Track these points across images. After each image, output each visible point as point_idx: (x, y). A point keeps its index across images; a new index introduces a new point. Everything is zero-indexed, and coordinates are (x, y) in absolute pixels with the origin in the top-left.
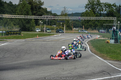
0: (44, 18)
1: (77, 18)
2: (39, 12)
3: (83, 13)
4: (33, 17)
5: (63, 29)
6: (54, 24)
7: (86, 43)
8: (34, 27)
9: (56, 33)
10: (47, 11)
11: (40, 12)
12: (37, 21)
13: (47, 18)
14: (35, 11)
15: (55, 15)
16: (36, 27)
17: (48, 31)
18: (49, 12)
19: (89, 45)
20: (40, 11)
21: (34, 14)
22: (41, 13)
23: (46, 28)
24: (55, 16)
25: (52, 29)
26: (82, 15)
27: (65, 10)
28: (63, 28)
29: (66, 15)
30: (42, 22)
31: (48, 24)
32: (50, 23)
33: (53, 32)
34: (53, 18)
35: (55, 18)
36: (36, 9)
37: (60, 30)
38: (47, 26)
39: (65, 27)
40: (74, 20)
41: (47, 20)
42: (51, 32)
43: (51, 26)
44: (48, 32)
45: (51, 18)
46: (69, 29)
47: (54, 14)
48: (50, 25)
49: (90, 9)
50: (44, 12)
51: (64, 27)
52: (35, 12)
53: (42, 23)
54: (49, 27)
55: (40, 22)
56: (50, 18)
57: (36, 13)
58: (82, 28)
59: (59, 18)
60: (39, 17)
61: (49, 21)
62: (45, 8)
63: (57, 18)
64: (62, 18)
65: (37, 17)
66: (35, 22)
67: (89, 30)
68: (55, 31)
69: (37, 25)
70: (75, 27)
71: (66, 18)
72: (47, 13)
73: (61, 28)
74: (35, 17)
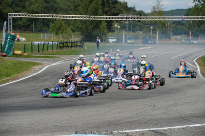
0: (122, 18)
1: (178, 18)
2: (113, 9)
3: (190, 9)
4: (104, 18)
5: (155, 38)
6: (138, 28)
7: (195, 62)
8: (105, 35)
9: (143, 45)
10: (127, 7)
11: (116, 9)
12: (110, 24)
13: (127, 18)
14: (107, 7)
15: (141, 14)
16: (108, 34)
17: (129, 41)
18: (131, 8)
19: (199, 64)
20: (115, 8)
21: (106, 13)
22: (118, 11)
23: (125, 36)
24: (140, 16)
25: (136, 38)
26: (189, 12)
27: (158, 6)
28: (155, 35)
29: (161, 13)
31: (130, 30)
32: (133, 27)
33: (137, 44)
34: (137, 18)
35: (140, 18)
36: (109, 3)
37: (150, 40)
38: (127, 33)
39: (158, 33)
40: (174, 22)
41: (127, 22)
42: (133, 43)
43: (133, 33)
44: (130, 43)
45: (134, 18)
46: (166, 38)
47: (139, 11)
48: (133, 31)
49: (202, 3)
50: (123, 9)
51: (156, 33)
52: (107, 9)
53: (119, 27)
54: (131, 34)
55: (116, 25)
56: (131, 18)
57: (109, 10)
58: (188, 36)
59: (147, 18)
60: (113, 18)
61: (130, 24)
62: (124, 2)
63: (144, 18)
64: (153, 18)
65: (110, 18)
66: (107, 25)
67: (200, 38)
68: (140, 41)
69: (109, 31)
70: (176, 35)
71: (159, 18)
72: (127, 10)
73: (151, 37)
74: (107, 18)
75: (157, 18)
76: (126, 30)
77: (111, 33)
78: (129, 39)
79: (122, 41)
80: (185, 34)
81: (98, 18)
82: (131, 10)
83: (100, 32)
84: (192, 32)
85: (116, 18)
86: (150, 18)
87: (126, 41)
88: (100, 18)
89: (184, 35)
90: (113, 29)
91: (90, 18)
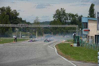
0: (19, 26)
1: (46, 26)
2: (15, 21)
3: (52, 22)
4: (11, 25)
5: (35, 35)
6: (28, 31)
7: (54, 47)
9: (30, 39)
10: (22, 20)
11: (16, 21)
13: (22, 26)
14: (12, 20)
15: (28, 23)
17: (23, 37)
19: (56, 48)
20: (16, 20)
21: (12, 23)
22: (17, 22)
24: (28, 25)
25: (26, 35)
26: (51, 23)
29: (38, 23)
30: (18, 29)
31: (23, 31)
32: (25, 30)
33: (27, 38)
34: (27, 26)
35: (28, 26)
36: (13, 18)
37: (33, 36)
38: (22, 33)
39: (37, 33)
40: (44, 28)
41: (22, 28)
42: (25, 38)
43: (25, 33)
44: (23, 38)
45: (25, 26)
46: (41, 35)
47: (28, 22)
48: (25, 32)
49: (57, 19)
50: (20, 21)
51: (36, 33)
53: (18, 30)
54: (24, 33)
55: (16, 29)
56: (24, 26)
57: (13, 22)
58: (51, 34)
59: (31, 26)
60: (15, 26)
61: (24, 29)
62: (20, 18)
63: (30, 26)
64: (34, 26)
65: (13, 26)
66: (12, 29)
67: (56, 35)
68: (28, 37)
70: (45, 33)
71: (37, 26)
72: (22, 22)
73: (33, 35)
74: (12, 25)
75: (36, 26)
76: (21, 31)
77: (14, 33)
79: (20, 37)
80: (50, 33)
81: (7, 25)
82: (24, 22)
83: (9, 32)
84: (53, 33)
85: (16, 26)
86: (33, 26)
87: (21, 37)
88: (9, 25)
90: (15, 31)
91: (3, 25)
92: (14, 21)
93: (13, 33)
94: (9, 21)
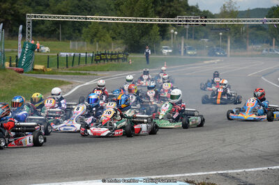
0: (180, 21)
1: (257, 21)
2: (169, 9)
3: (274, 9)
4: (156, 20)
5: (225, 48)
6: (203, 35)
8: (158, 44)
9: (208, 57)
10: (187, 5)
11: (172, 8)
12: (163, 29)
13: (187, 21)
14: (161, 5)
15: (206, 15)
17: (189, 53)
18: (192, 7)
20: (171, 6)
21: (159, 14)
22: (175, 12)
23: (185, 45)
24: (206, 18)
25: (199, 48)
26: (272, 12)
27: (230, 3)
28: (225, 44)
29: (234, 14)
30: (175, 31)
31: (190, 37)
32: (194, 33)
33: (200, 56)
34: (202, 21)
35: (206, 21)
37: (218, 50)
38: (187, 41)
39: (229, 42)
40: (252, 26)
41: (187, 27)
42: (195, 55)
43: (196, 41)
44: (190, 55)
45: (197, 21)
46: (240, 48)
47: (204, 11)
48: (195, 38)
50: (182, 9)
51: (226, 42)
52: (159, 8)
53: (176, 33)
54: (193, 42)
55: (172, 31)
56: (193, 21)
57: (163, 10)
58: (271, 45)
59: (214, 21)
60: (168, 21)
61: (192, 29)
63: (210, 21)
64: (223, 21)
65: (163, 21)
66: (159, 31)
68: (205, 52)
69: (163, 39)
70: (254, 43)
71: (231, 21)
72: (188, 9)
73: (219, 46)
74: (159, 21)
75: (228, 21)
76: (185, 37)
77: (165, 42)
78: (190, 49)
79: (180, 52)
80: (267, 42)
81: (147, 21)
82: (193, 10)
83: (150, 39)
84: (276, 40)
85: (172, 21)
86: (219, 21)
87: (185, 52)
88: (151, 20)
89: (265, 44)
90: (169, 35)
91: (136, 20)
92: (167, 7)
93: (161, 43)
94: (152, 8)
